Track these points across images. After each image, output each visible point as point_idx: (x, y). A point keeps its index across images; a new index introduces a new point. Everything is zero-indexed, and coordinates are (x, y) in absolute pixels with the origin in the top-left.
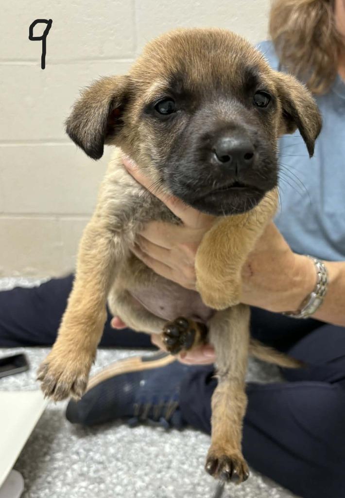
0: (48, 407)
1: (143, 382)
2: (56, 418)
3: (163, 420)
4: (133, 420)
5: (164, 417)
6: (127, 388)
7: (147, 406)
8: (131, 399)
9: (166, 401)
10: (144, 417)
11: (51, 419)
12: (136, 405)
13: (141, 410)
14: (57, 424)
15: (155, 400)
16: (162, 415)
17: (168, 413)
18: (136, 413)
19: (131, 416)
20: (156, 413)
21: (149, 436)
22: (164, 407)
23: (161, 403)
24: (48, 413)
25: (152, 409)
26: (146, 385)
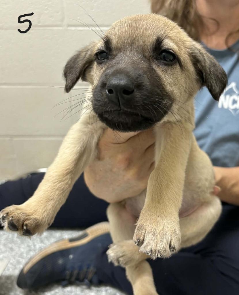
0: (4, 274)
1: (71, 256)
2: (9, 282)
3: (86, 281)
4: (65, 283)
5: (87, 278)
6: (60, 261)
7: (76, 272)
8: (64, 269)
9: (88, 268)
10: (73, 279)
11: (6, 282)
12: (68, 273)
13: (71, 275)
14: (10, 286)
15: (81, 268)
16: (85, 277)
17: (90, 276)
18: (68, 277)
19: (64, 280)
20: (81, 277)
21: (74, 292)
22: (87, 272)
23: (85, 269)
24: (4, 278)
25: (78, 274)
26: (73, 258)
